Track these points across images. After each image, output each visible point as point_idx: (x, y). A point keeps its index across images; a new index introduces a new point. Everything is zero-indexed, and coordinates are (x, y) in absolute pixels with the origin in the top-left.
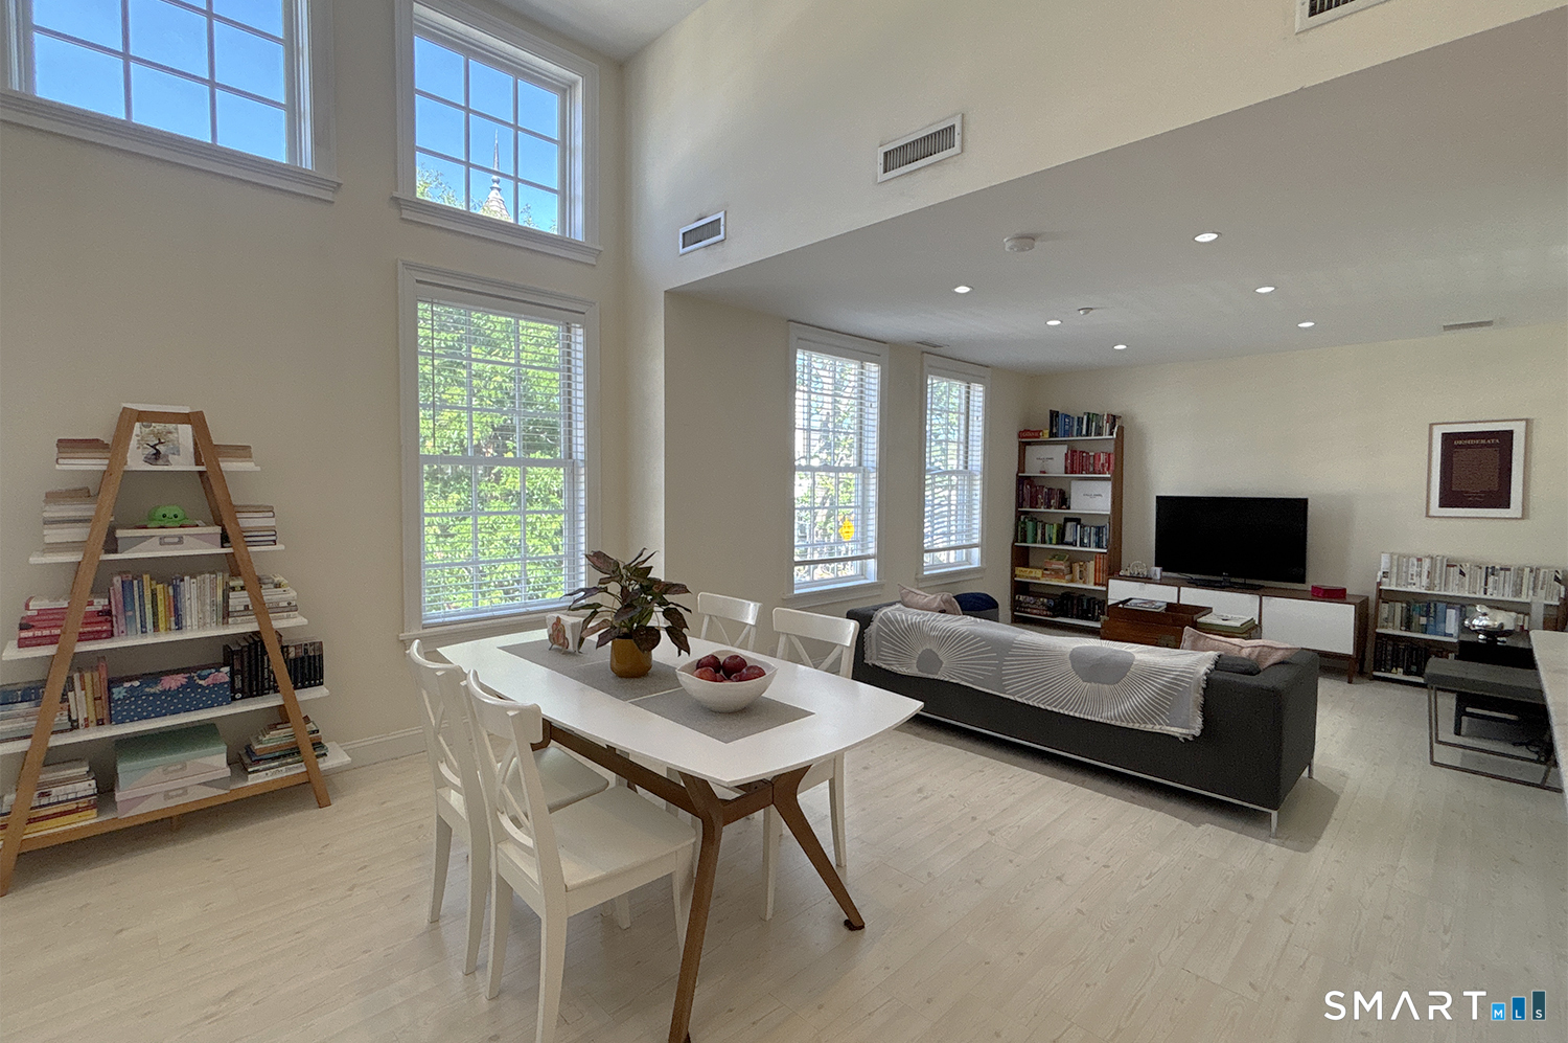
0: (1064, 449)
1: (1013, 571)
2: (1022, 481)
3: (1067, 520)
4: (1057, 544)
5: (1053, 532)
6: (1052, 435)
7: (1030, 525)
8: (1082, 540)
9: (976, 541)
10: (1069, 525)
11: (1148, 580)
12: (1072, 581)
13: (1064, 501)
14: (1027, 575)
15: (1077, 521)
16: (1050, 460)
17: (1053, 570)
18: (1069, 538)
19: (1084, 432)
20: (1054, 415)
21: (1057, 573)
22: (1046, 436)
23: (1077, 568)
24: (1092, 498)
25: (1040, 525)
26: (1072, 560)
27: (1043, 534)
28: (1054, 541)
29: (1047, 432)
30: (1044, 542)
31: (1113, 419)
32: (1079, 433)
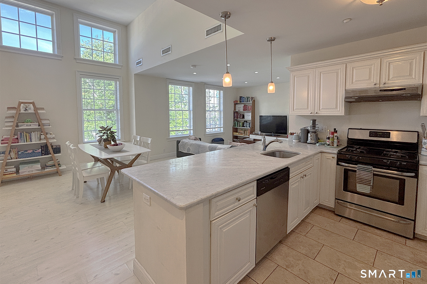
0: (243, 105)
1: (233, 133)
2: (234, 113)
3: (244, 121)
4: (242, 127)
5: (241, 124)
6: (240, 102)
7: (236, 123)
8: (246, 126)
9: (222, 126)
10: (245, 122)
11: (258, 134)
12: (245, 135)
13: (243, 117)
14: (236, 134)
15: (247, 121)
16: (240, 108)
17: (240, 133)
18: (244, 126)
19: (246, 101)
20: (241, 97)
21: (241, 134)
22: (239, 102)
23: (245, 132)
24: (248, 117)
25: (239, 122)
26: (245, 130)
27: (239, 125)
28: (241, 126)
29: (239, 101)
30: (239, 126)
31: (252, 98)
32: (245, 102)
